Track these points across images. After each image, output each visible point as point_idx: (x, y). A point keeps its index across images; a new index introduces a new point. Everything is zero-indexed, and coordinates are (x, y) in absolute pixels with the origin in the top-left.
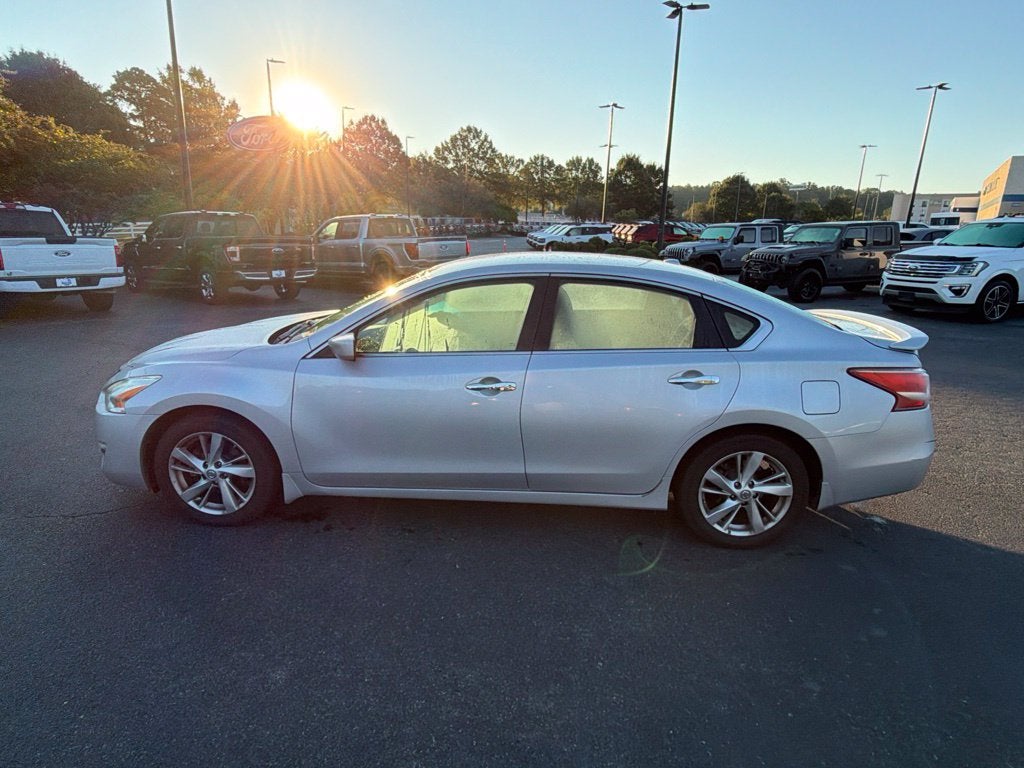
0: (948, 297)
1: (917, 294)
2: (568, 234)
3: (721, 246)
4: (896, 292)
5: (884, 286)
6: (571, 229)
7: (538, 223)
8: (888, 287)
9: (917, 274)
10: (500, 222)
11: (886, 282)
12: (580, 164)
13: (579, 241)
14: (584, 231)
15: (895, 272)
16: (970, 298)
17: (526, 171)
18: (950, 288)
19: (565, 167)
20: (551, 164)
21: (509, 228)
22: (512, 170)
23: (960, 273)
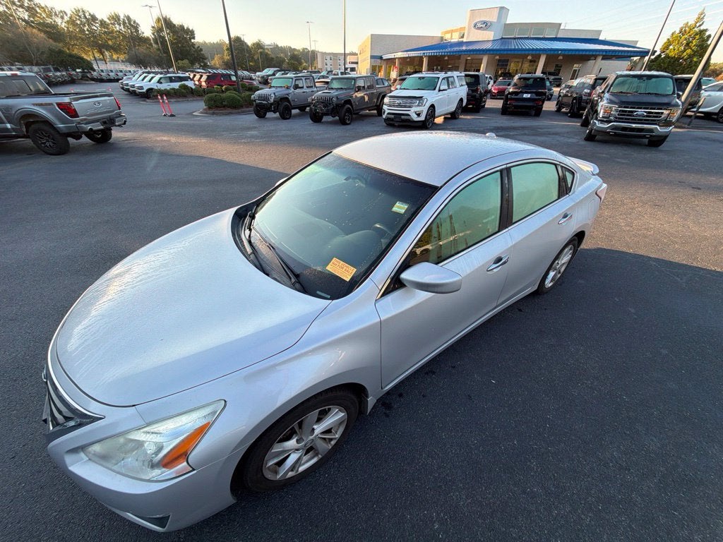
0: (415, 118)
1: (403, 117)
2: (159, 82)
3: (287, 92)
4: (393, 116)
5: (386, 114)
6: (161, 78)
7: (121, 71)
8: (388, 114)
9: (401, 107)
10: (78, 70)
11: (387, 111)
12: (119, 20)
13: (171, 87)
14: (171, 80)
15: (390, 106)
16: (422, 118)
17: (72, 22)
18: (416, 112)
19: (108, 21)
20: (94, 18)
21: (89, 75)
22: (59, 21)
23: (418, 106)
